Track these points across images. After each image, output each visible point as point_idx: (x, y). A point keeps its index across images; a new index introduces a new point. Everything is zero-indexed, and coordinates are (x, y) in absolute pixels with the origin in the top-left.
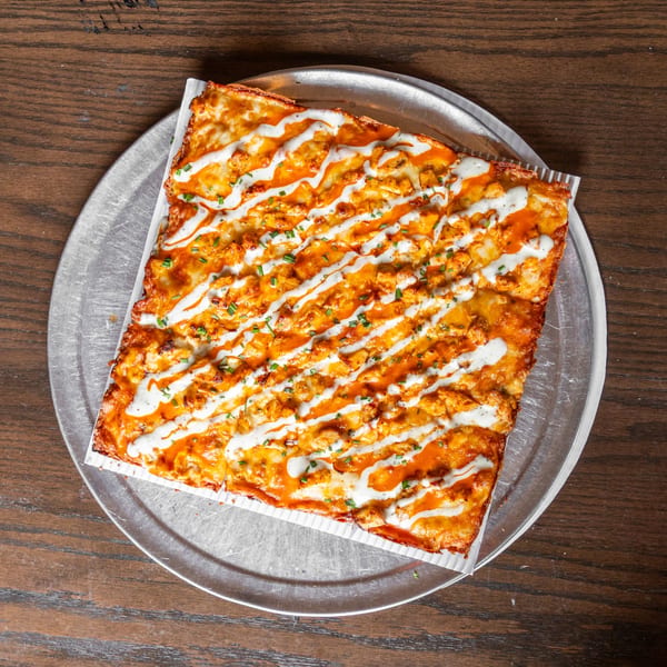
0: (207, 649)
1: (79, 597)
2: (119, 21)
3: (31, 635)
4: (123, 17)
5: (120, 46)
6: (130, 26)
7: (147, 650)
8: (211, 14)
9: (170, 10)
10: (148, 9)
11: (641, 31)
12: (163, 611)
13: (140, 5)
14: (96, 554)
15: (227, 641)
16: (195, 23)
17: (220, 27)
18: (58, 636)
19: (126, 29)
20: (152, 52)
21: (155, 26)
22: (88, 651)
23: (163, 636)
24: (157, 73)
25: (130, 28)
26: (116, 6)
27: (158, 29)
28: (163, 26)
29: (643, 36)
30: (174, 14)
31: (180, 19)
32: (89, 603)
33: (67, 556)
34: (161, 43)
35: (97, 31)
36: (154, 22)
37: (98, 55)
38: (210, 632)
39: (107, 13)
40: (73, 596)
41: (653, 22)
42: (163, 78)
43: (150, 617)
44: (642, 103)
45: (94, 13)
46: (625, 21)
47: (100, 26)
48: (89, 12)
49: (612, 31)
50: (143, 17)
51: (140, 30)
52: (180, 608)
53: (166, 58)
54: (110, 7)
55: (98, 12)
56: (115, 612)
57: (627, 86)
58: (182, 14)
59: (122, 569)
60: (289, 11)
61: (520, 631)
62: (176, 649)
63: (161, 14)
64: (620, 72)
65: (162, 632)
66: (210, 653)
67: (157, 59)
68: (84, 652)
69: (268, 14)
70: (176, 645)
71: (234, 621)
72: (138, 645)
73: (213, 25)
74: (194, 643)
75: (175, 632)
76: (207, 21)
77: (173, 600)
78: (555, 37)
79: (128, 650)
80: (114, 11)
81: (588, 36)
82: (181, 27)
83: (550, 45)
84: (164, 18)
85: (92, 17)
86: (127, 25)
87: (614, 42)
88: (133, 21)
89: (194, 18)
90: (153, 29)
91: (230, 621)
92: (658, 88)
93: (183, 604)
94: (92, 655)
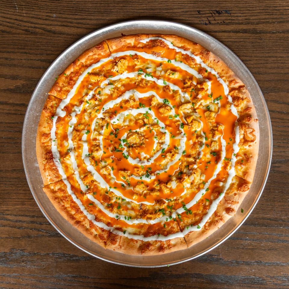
0: (273, 277)
1: (216, 257)
2: (215, 20)
3: (196, 274)
4: (216, 18)
5: (216, 30)
6: (219, 22)
7: (248, 279)
8: (252, 16)
9: (236, 15)
10: (227, 15)
12: (253, 261)
13: (223, 13)
15: (282, 273)
16: (246, 19)
17: (256, 21)
18: (208, 274)
19: (218, 23)
20: (229, 32)
21: (230, 21)
22: (222, 280)
23: (254, 272)
24: (232, 40)
25: (220, 22)
26: (213, 14)
27: (231, 22)
28: (233, 21)
30: (237, 16)
31: (240, 18)
32: (220, 259)
34: (232, 28)
35: (206, 24)
36: (229, 20)
38: (274, 269)
39: (210, 17)
40: (213, 257)
42: (235, 42)
43: (248, 264)
45: (204, 17)
47: (207, 22)
48: (202, 17)
50: (225, 18)
51: (224, 23)
52: (260, 259)
53: (236, 34)
54: (210, 15)
55: (206, 17)
56: (232, 263)
58: (240, 16)
59: (234, 244)
60: (284, 13)
62: (260, 278)
63: (232, 16)
65: (253, 270)
66: (275, 278)
67: (231, 34)
68: (220, 281)
69: (276, 15)
70: (260, 276)
71: (284, 264)
72: (243, 277)
73: (254, 20)
74: (268, 275)
75: (259, 270)
76: (251, 18)
77: (257, 256)
79: (239, 279)
80: (212, 16)
82: (241, 21)
84: (233, 18)
85: (203, 19)
86: (218, 21)
88: (221, 20)
89: (246, 18)
90: (229, 22)
91: (283, 264)
93: (261, 258)
94: (224, 282)
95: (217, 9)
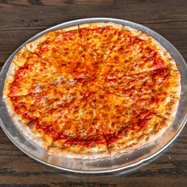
1: (9, 170)
2: (33, 24)
6: (36, 25)
10: (41, 21)
11: (177, 18)
13: (39, 21)
14: (17, 155)
15: (65, 180)
23: (41, 181)
28: (45, 24)
29: (177, 19)
30: (48, 22)
32: (13, 171)
33: (6, 157)
35: (26, 26)
36: (43, 24)
37: (26, 31)
39: (29, 23)
40: (7, 170)
41: (179, 16)
43: (36, 174)
44: (181, 31)
46: (172, 16)
47: (27, 26)
49: (169, 18)
50: (39, 23)
51: (38, 26)
52: (48, 170)
55: (27, 23)
56: (23, 174)
57: (175, 28)
58: (50, 22)
61: (174, 167)
63: (44, 22)
64: (173, 25)
65: (41, 179)
74: (53, 182)
75: (46, 178)
77: (45, 168)
78: (154, 20)
80: (31, 22)
81: (162, 19)
83: (153, 22)
85: (25, 24)
87: (170, 20)
92: (184, 28)
95: (35, 19)
